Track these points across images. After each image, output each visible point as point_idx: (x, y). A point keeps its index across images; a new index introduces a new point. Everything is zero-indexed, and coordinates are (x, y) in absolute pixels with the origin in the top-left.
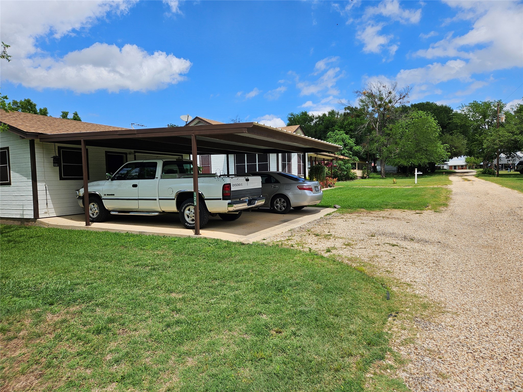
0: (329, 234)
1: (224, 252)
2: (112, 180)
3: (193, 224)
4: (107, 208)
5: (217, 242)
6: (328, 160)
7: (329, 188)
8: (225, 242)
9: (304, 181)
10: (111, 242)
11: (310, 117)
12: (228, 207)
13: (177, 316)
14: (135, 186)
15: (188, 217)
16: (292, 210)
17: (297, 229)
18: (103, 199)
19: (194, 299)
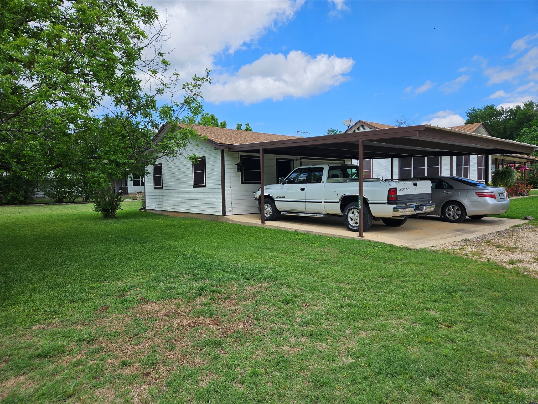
0: (515, 246)
1: (389, 255)
2: (283, 184)
3: (356, 227)
4: (278, 209)
5: (381, 245)
6: (520, 163)
7: (520, 197)
8: (390, 245)
9: (484, 187)
10: (284, 238)
11: (497, 111)
12: (394, 211)
13: (348, 301)
14: (303, 189)
15: (352, 219)
16: (468, 219)
17: (474, 239)
18: (275, 201)
19: (362, 290)
